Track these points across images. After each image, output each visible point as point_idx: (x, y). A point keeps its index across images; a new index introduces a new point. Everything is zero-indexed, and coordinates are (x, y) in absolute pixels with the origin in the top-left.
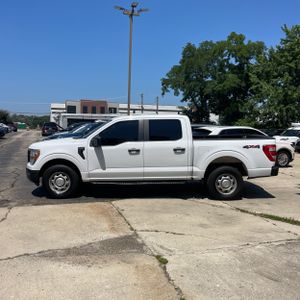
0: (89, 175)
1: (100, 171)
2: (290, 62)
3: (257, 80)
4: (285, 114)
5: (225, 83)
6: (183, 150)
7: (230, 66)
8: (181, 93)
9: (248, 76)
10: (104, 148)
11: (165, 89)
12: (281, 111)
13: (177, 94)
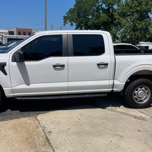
0: (13, 91)
1: (24, 86)
2: (137, 7)
3: (119, 17)
4: (133, 37)
5: (100, 19)
6: (106, 65)
7: (103, 9)
8: (75, 24)
9: (113, 15)
10: (27, 63)
11: (65, 22)
12: (132, 35)
13: (72, 25)
